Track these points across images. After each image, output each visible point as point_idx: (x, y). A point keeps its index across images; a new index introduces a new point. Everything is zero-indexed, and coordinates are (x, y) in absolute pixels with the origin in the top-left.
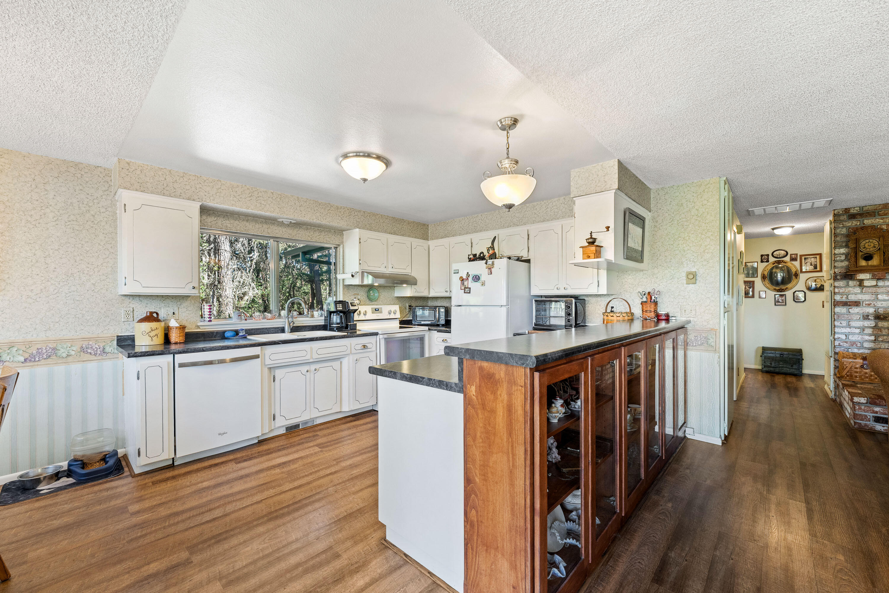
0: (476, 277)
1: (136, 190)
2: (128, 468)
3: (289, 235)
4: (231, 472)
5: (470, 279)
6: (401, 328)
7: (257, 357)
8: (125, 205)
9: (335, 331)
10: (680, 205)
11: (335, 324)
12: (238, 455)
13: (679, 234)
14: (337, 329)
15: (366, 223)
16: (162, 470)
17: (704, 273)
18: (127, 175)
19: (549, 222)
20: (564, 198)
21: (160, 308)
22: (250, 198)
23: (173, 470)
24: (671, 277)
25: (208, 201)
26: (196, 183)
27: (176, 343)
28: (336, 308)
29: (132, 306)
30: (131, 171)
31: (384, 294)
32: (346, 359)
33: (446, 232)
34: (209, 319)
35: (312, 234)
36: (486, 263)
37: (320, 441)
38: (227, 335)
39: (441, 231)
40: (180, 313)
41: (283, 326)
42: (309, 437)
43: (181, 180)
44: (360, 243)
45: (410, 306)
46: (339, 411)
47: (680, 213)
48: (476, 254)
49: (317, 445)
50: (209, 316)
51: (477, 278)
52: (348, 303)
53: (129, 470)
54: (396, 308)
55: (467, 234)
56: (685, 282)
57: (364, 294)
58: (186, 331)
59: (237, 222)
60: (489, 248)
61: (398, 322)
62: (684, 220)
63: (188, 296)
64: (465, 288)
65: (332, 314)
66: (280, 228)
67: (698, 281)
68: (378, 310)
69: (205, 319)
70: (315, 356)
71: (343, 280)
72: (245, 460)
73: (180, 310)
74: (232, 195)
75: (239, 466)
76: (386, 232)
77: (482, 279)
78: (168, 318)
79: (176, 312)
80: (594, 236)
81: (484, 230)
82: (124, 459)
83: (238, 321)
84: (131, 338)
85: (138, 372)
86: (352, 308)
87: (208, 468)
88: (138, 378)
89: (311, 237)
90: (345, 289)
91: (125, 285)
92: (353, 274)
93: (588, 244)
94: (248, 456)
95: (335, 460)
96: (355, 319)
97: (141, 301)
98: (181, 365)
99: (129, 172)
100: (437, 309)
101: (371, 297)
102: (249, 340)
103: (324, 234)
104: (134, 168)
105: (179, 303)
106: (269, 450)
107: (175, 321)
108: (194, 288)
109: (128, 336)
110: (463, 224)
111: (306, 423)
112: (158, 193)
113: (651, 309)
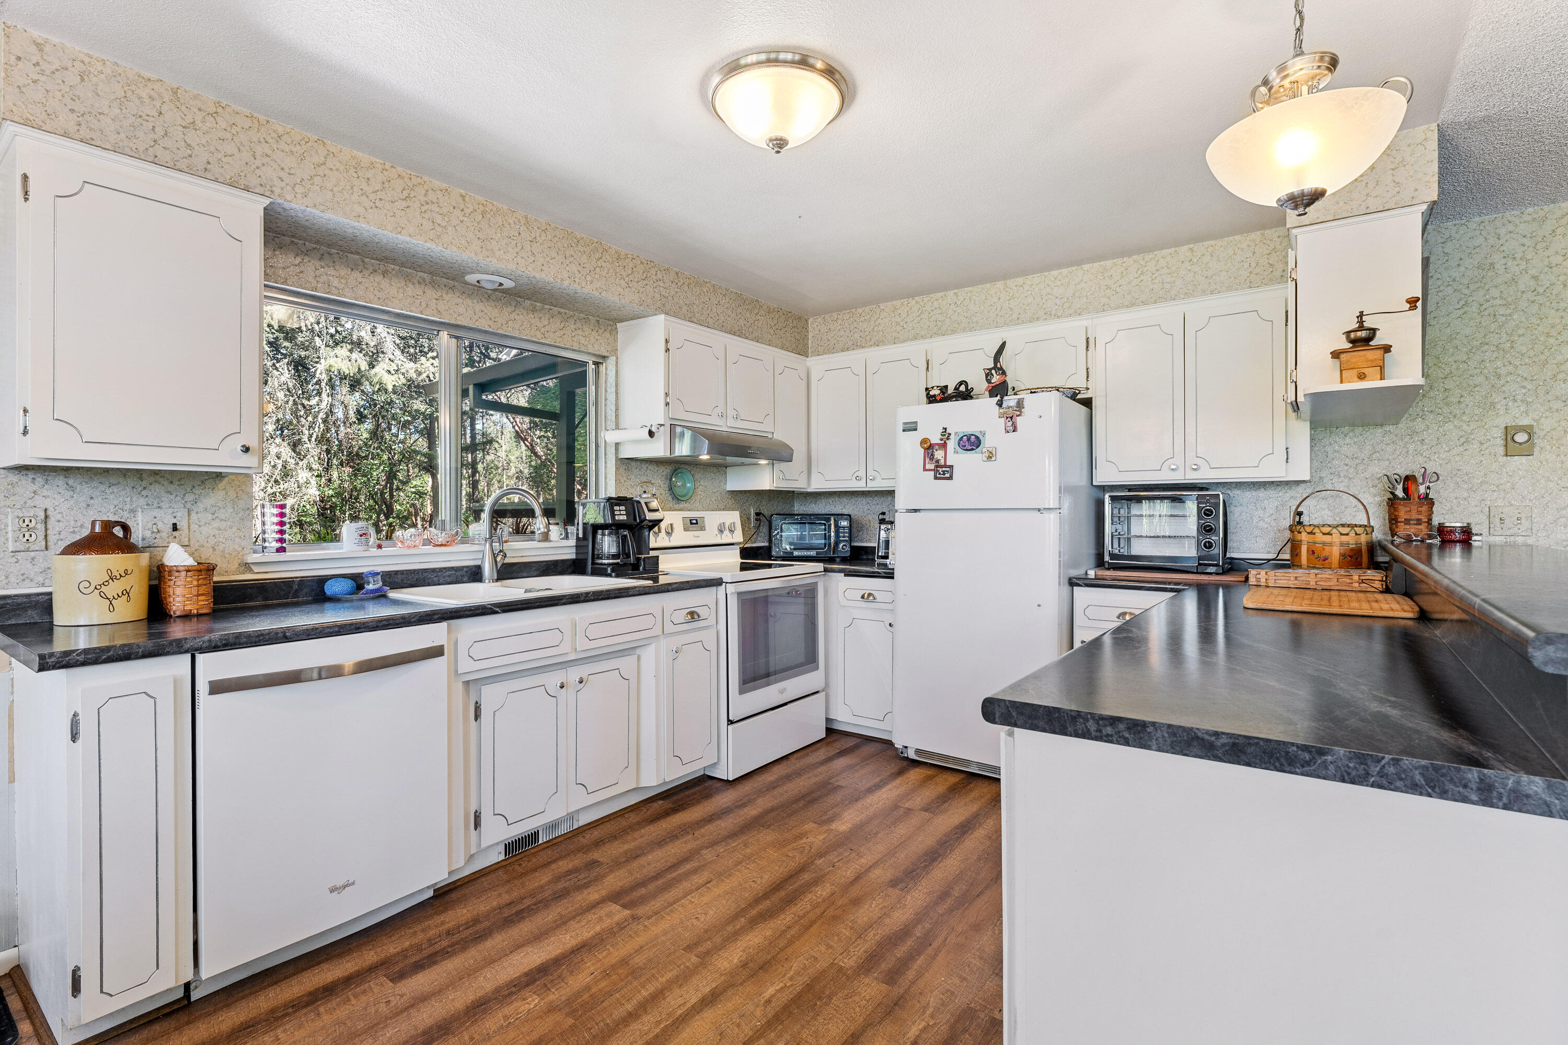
0: (969, 440)
1: (66, 135)
2: (33, 1024)
3: (490, 323)
4: (387, 1018)
5: (952, 444)
6: (744, 567)
7: (436, 652)
8: (25, 177)
9: (610, 575)
10: (1487, 267)
11: (608, 558)
12: (391, 947)
13: (1485, 336)
14: (613, 571)
15: (681, 302)
16: (150, 1022)
17: (1554, 429)
18: (35, 82)
19: (1146, 307)
20: (1191, 250)
21: (133, 511)
22: (404, 204)
23: (188, 1023)
24: (1462, 440)
25: (289, 197)
26: (255, 139)
27: (186, 617)
28: (613, 515)
29: (41, 503)
30: (48, 72)
31: (705, 486)
32: (652, 648)
33: (857, 336)
34: (279, 545)
35: (546, 323)
36: (1000, 404)
37: (615, 880)
38: (331, 588)
39: (842, 333)
40: (192, 527)
41: (478, 563)
42: (576, 870)
43: (208, 125)
44: (667, 350)
45: (757, 514)
46: (634, 786)
47: (1487, 287)
48: (946, 387)
49: (615, 897)
50: (279, 536)
51: (971, 443)
52: (639, 502)
53: (36, 1030)
54: (733, 517)
55: (915, 338)
56: (1501, 450)
57: (661, 483)
58: (215, 579)
59: (356, 274)
60: (990, 370)
61: (737, 552)
62: (1498, 302)
63: (219, 476)
64: (937, 466)
65: (600, 532)
66: (469, 301)
67: (1536, 450)
68: (697, 523)
69: (267, 544)
70: (582, 644)
71: (617, 444)
72: (418, 967)
73: (194, 516)
74: (355, 189)
75: (404, 990)
76: (723, 328)
77: (987, 443)
78: (158, 542)
79: (182, 525)
80: (1369, 322)
81: (964, 330)
82: (15, 985)
83: (358, 551)
84: (37, 602)
85: (75, 715)
86: (650, 516)
87: (307, 1005)
88: (74, 737)
89: (543, 330)
90: (622, 470)
91: (25, 432)
92: (653, 429)
93: (1351, 345)
94: (419, 948)
95: (689, 948)
96: (652, 545)
97: (72, 489)
98: (217, 688)
99: (42, 73)
100: (832, 522)
101: (678, 491)
102: (396, 602)
103: (573, 327)
104: (57, 65)
105: (190, 497)
106: (476, 921)
107: (181, 550)
108: (246, 450)
109: (28, 596)
110: (904, 315)
111: (553, 826)
112: (134, 155)
113: (1420, 517)
